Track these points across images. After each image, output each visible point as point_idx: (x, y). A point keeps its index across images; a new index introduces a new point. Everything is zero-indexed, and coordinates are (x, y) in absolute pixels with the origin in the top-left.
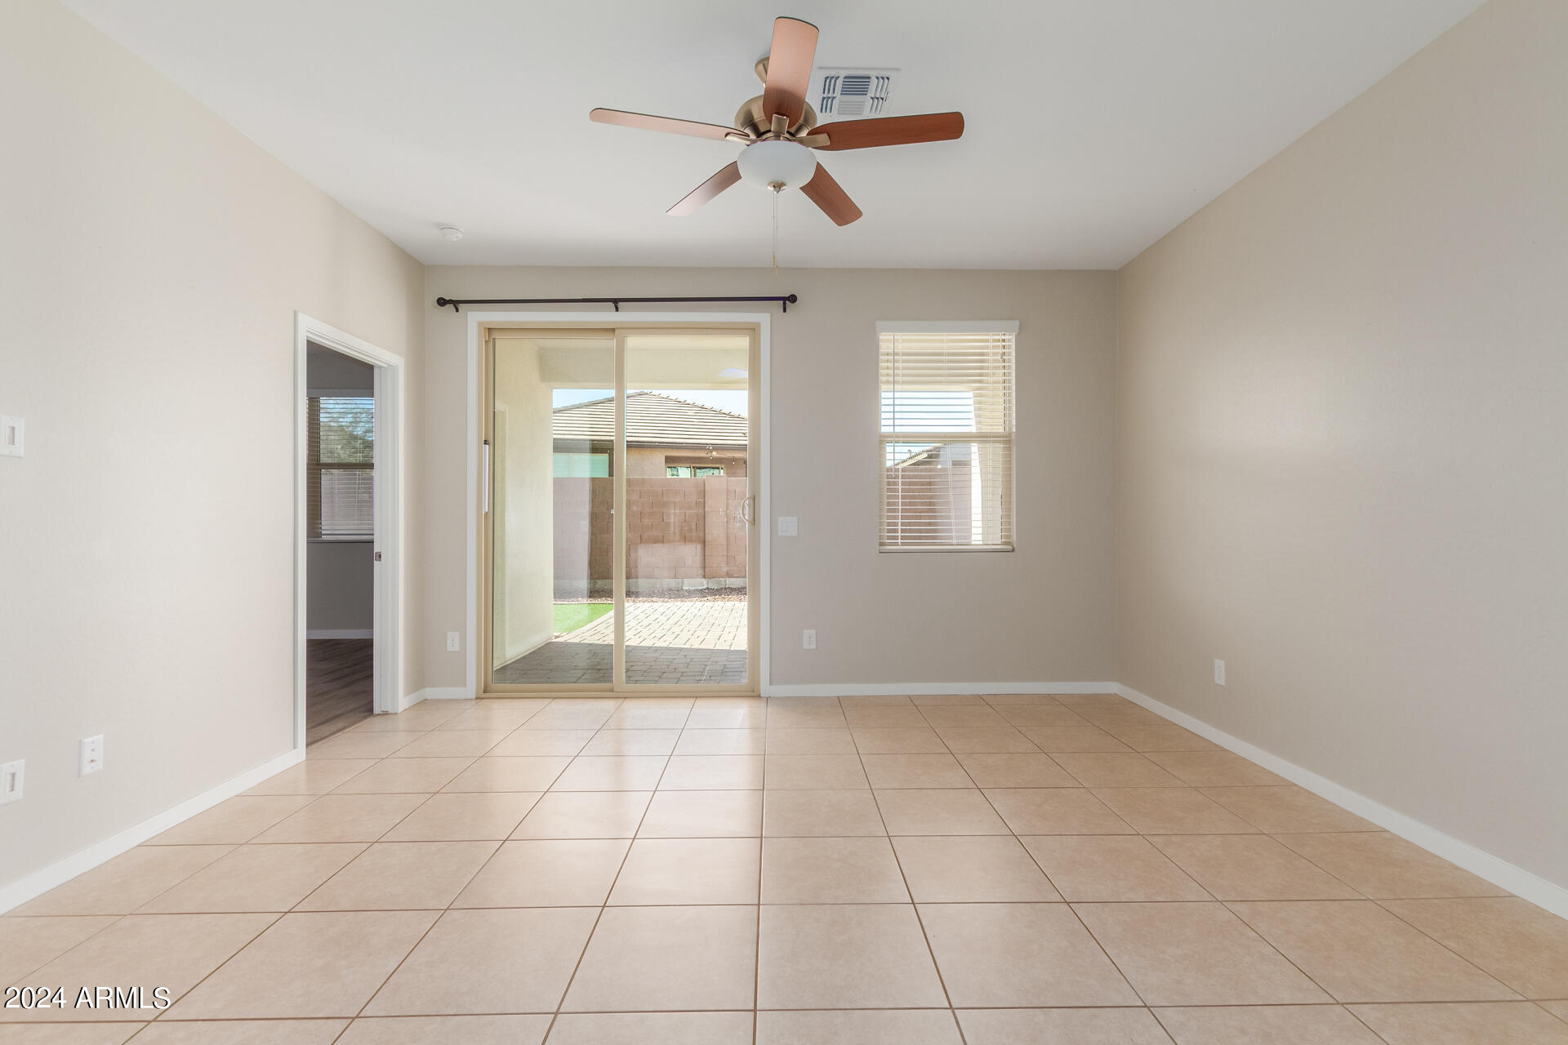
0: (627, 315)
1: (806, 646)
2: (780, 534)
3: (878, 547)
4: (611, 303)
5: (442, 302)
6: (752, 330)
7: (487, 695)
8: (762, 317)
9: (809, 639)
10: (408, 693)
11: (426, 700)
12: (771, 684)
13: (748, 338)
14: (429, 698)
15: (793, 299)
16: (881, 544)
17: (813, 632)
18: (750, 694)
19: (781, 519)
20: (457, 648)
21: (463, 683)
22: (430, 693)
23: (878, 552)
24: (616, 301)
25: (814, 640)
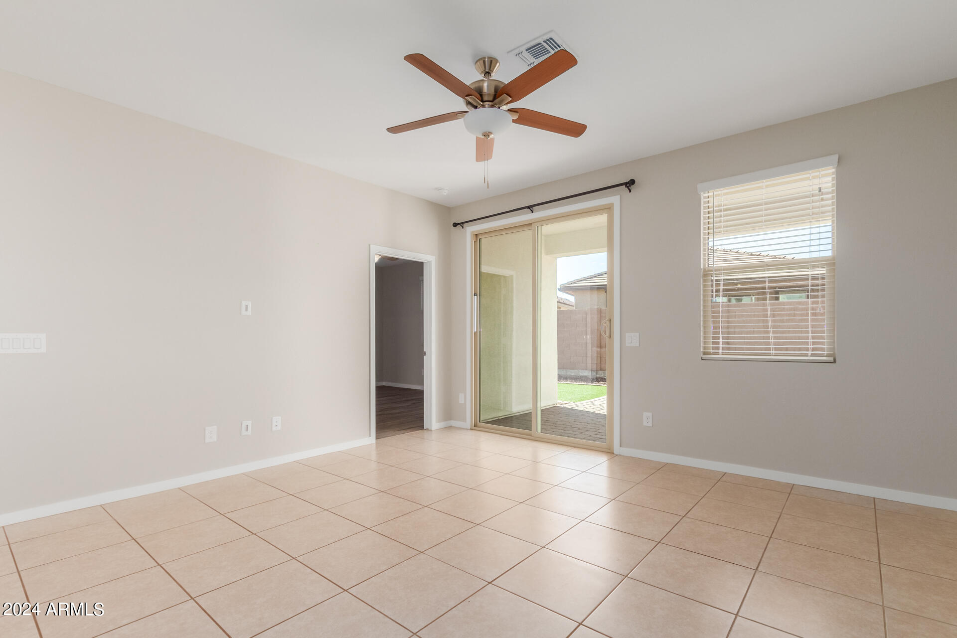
0: (539, 214)
1: (645, 423)
2: (627, 345)
3: (702, 356)
4: (527, 209)
5: (455, 225)
6: (608, 209)
7: (476, 428)
8: (614, 199)
9: (647, 419)
10: (439, 421)
11: (451, 426)
12: (620, 446)
13: (606, 215)
14: (453, 425)
15: (632, 182)
16: (705, 353)
17: (650, 414)
18: (609, 451)
19: (627, 334)
20: (463, 402)
21: (464, 420)
22: (454, 423)
23: (700, 359)
24: (529, 207)
25: (651, 420)
